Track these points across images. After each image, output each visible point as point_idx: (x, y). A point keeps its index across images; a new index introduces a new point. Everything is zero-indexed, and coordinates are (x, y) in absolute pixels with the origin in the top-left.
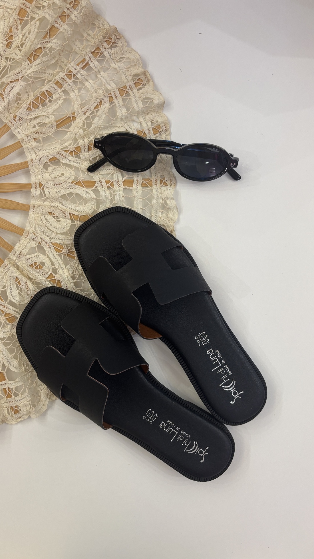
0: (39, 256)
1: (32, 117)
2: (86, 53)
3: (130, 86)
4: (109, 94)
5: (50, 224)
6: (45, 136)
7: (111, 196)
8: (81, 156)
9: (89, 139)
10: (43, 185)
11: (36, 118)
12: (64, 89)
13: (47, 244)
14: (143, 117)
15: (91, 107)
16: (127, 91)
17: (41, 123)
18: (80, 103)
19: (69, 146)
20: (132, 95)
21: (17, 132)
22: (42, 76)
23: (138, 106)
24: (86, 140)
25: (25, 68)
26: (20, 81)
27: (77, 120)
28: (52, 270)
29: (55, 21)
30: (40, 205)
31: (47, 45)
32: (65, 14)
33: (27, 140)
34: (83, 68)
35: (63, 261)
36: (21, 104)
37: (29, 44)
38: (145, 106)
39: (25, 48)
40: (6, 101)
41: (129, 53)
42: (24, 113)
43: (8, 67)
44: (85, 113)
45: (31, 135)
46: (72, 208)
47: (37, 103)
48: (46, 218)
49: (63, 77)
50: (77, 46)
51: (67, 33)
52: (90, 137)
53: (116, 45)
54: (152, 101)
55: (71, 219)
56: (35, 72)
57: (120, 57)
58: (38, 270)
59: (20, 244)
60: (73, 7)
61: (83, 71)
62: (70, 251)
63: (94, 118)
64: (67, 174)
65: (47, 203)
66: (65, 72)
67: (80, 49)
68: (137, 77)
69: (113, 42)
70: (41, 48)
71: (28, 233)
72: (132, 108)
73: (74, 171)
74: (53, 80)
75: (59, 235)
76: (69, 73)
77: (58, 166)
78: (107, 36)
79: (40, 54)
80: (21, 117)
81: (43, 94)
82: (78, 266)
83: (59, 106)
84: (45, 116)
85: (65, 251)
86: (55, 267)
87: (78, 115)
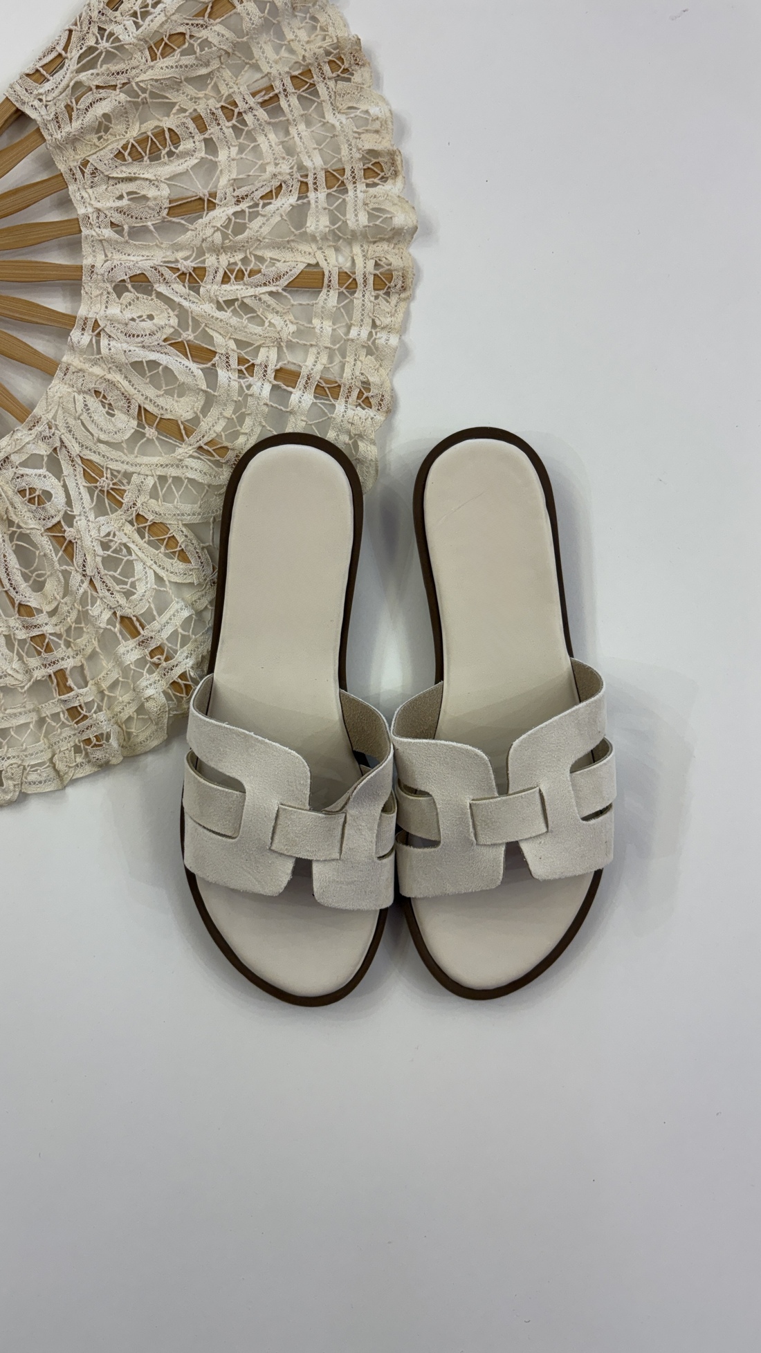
0: (45, 477)
1: (120, 176)
2: (280, 74)
3: (353, 172)
4: (301, 176)
5: (90, 417)
6: (136, 225)
7: (240, 395)
8: (202, 290)
9: (229, 259)
10: (99, 327)
11: (130, 180)
12: (210, 137)
13: (70, 457)
14: (362, 246)
15: (256, 193)
16: (343, 182)
17: (136, 193)
18: (234, 176)
19: (181, 261)
20: (351, 193)
21: (79, 198)
22: (169, 97)
23: (357, 220)
24: (224, 260)
25: (138, 66)
26: (118, 90)
27: (217, 212)
28: (64, 515)
30: (80, 370)
31: (198, 32)
33: (95, 221)
34: (263, 104)
35: (94, 503)
36: (108, 140)
37: (162, 18)
38: (371, 224)
39: (149, 25)
40: (76, 125)
41: (371, 103)
42: (106, 162)
43: (101, 53)
44: (238, 201)
45: (107, 212)
46: (149, 396)
47: (140, 150)
48: (85, 401)
49: (215, 112)
50: (265, 55)
51: (251, 19)
52: (234, 256)
53: (348, 76)
54: (391, 218)
55: (138, 419)
56: (157, 81)
57: (349, 105)
58: (34, 507)
59: (12, 438)
61: (261, 110)
62: (115, 487)
63: (254, 215)
64: (160, 320)
65: (99, 369)
66: (219, 102)
67: (268, 63)
68: (374, 158)
69: (344, 69)
70: (183, 34)
71: (38, 422)
72: (343, 222)
73: (177, 316)
74: (191, 111)
75: (101, 445)
76: (229, 106)
77: (145, 297)
78: (335, 52)
79: (179, 48)
80: (96, 169)
81: (160, 133)
82: (123, 524)
83: (185, 171)
84: (150, 181)
85: (105, 483)
86: (73, 512)
87: (221, 201)
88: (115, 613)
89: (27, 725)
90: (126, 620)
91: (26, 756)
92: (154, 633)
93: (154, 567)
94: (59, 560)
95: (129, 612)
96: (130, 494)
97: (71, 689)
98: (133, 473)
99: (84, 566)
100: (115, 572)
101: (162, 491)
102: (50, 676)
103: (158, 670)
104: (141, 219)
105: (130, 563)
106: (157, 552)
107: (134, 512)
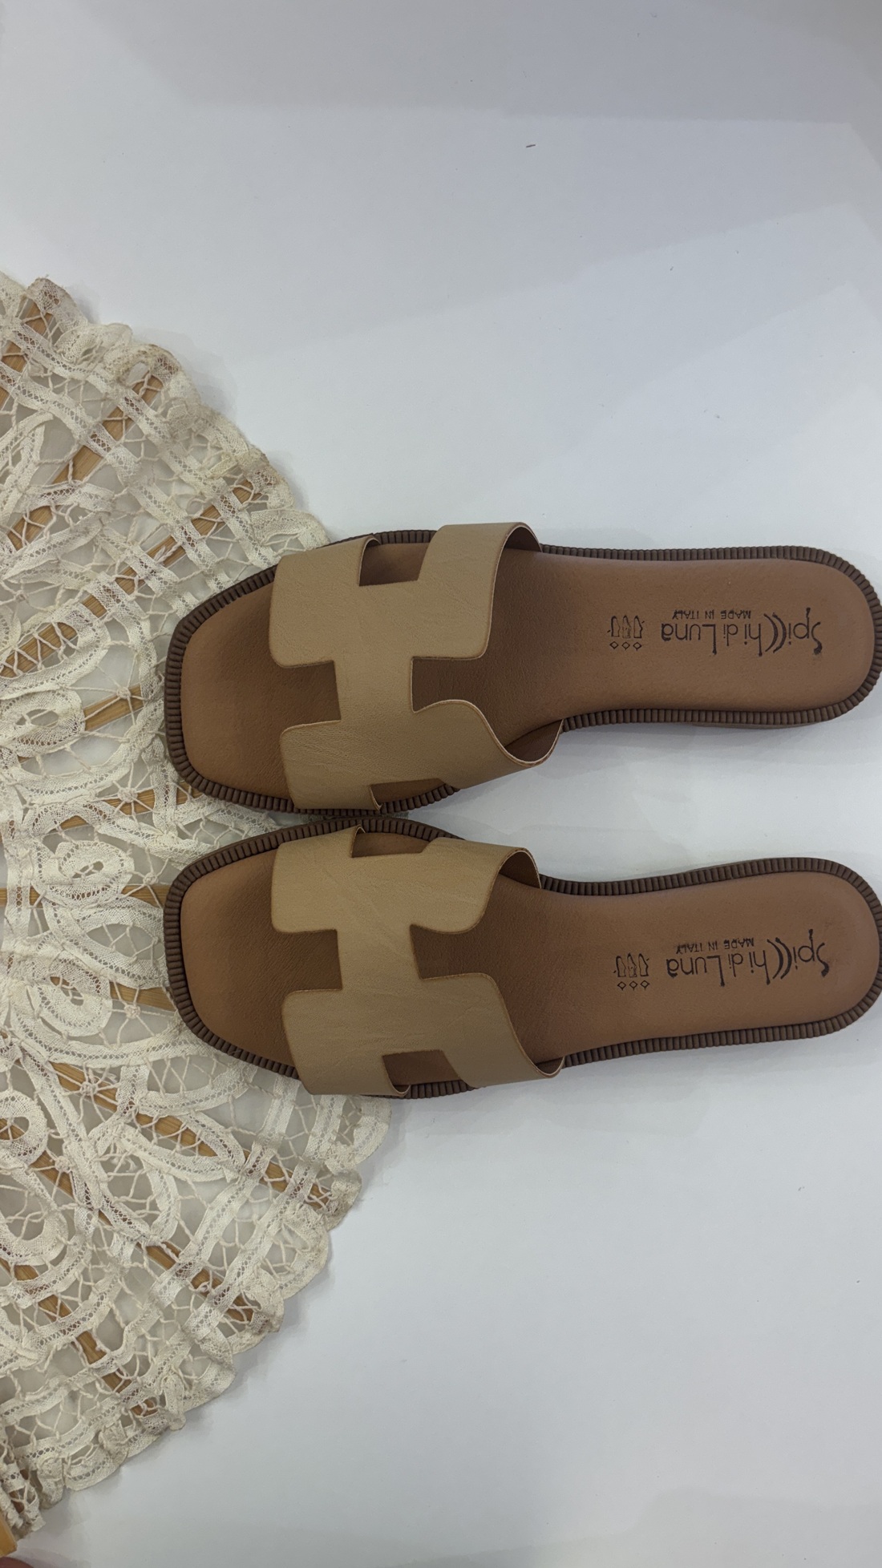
0: (13, 1099)
1: (15, 695)
2: (178, 522)
5: (53, 1012)
6: (51, 751)
10: (38, 895)
11: (29, 696)
12: (111, 619)
13: (38, 1066)
17: (39, 711)
18: (154, 663)
19: (119, 787)
22: (50, 582)
25: (2, 562)
27: (145, 711)
28: (48, 1142)
29: (92, 434)
30: (27, 956)
31: (65, 499)
32: (121, 416)
34: (166, 563)
35: (82, 1115)
37: (15, 495)
41: (300, 525)
45: (11, 748)
46: (119, 967)
47: (30, 658)
48: (42, 993)
49: (110, 587)
50: (153, 499)
51: (126, 468)
53: (263, 501)
55: (113, 998)
56: (29, 571)
57: (274, 534)
58: (7, 1142)
60: (144, 397)
61: (166, 571)
62: (103, 1089)
64: (111, 868)
65: (50, 949)
66: (111, 574)
67: (159, 506)
69: (255, 494)
70: (48, 508)
73: (130, 856)
74: (80, 593)
75: (73, 1043)
76: (125, 576)
77: (86, 842)
78: (239, 477)
79: (46, 524)
81: (49, 632)
82: (123, 1129)
83: (94, 668)
84: (54, 692)
85: (89, 1087)
86: (57, 1134)
87: (147, 696)
88: (139, 1245)
89: (56, 1408)
90: (156, 1250)
91: (63, 1447)
92: (191, 1258)
93: (174, 1170)
94: (54, 1200)
95: (156, 1240)
96: (123, 1092)
97: (103, 1354)
98: (121, 1066)
99: (87, 1198)
100: (127, 1195)
101: (160, 1079)
102: (73, 1343)
103: (207, 1299)
104: (55, 743)
105: (144, 1177)
106: (173, 1152)
107: (133, 1113)
